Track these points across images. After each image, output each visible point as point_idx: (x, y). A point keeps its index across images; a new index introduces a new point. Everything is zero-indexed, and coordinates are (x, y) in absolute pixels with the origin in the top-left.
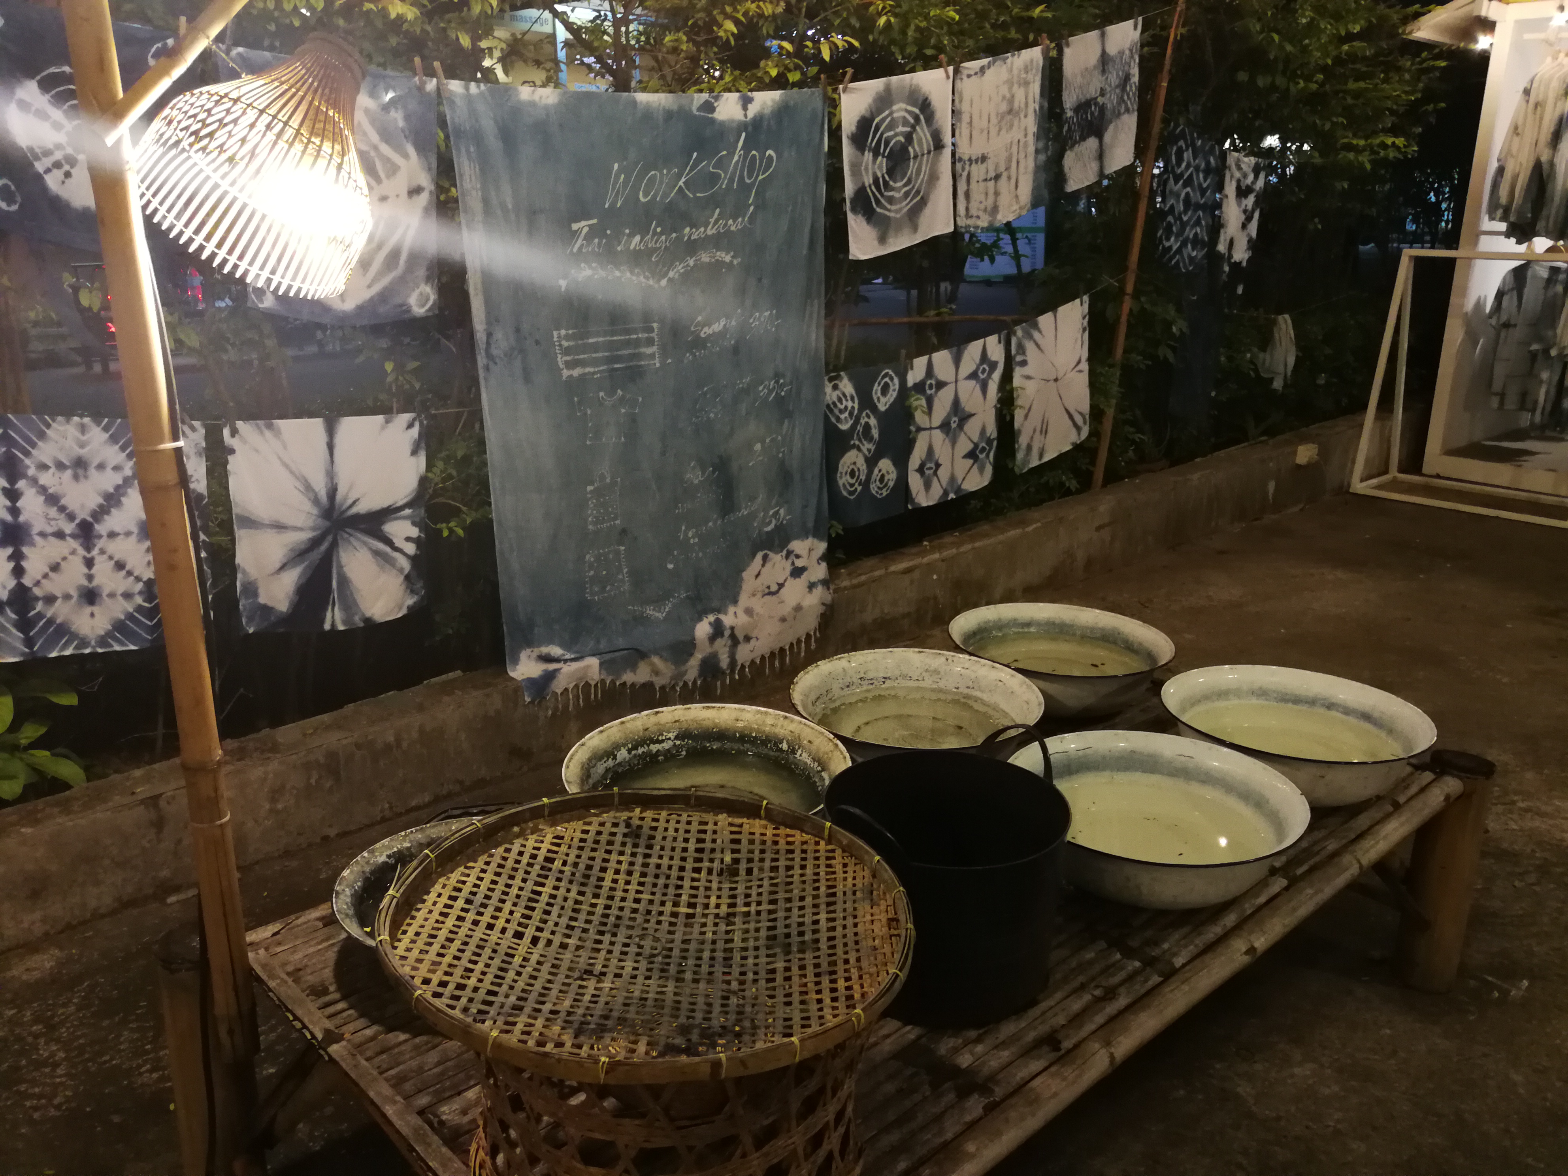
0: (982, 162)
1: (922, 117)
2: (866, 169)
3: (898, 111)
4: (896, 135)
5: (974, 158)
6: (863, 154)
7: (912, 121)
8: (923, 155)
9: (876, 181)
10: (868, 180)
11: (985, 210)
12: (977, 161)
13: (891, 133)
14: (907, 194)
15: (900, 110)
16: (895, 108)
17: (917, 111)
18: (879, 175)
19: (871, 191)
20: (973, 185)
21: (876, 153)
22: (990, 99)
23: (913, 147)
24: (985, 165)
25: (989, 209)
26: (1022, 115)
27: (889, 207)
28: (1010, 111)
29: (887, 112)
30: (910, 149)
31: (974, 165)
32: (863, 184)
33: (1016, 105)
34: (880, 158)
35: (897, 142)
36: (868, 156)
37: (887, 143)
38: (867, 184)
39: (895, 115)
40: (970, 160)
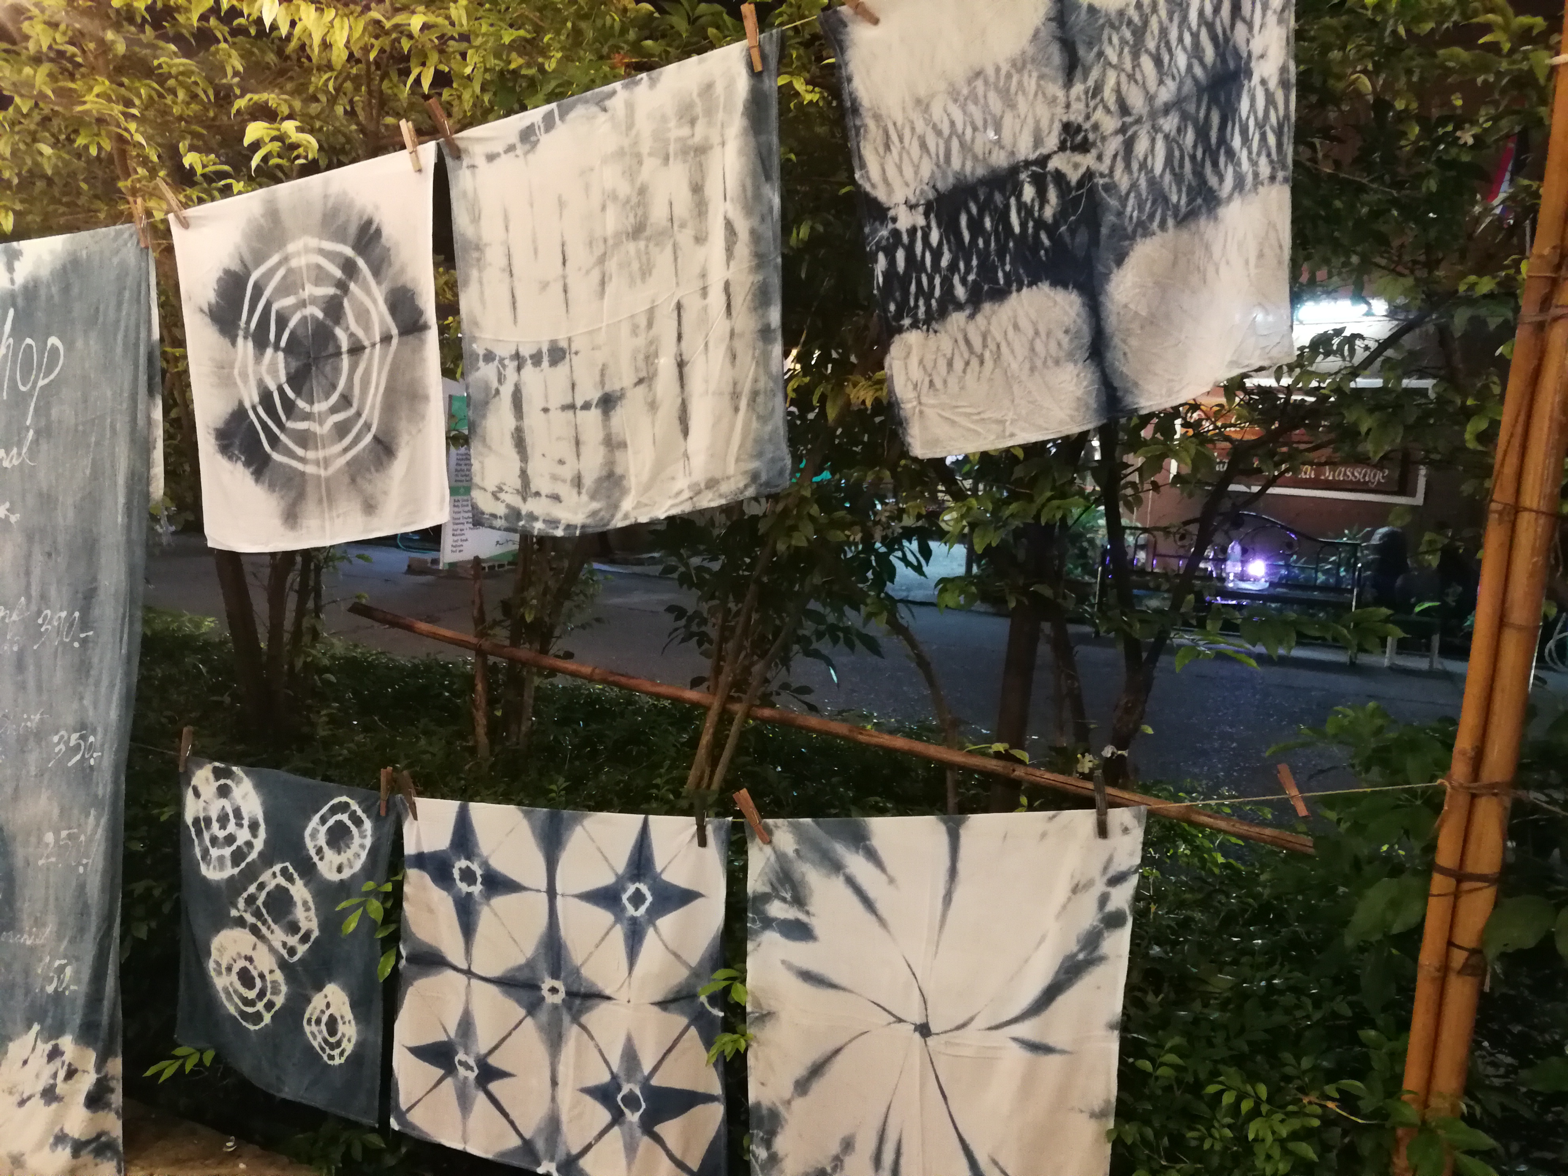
0: (554, 363)
1: (361, 263)
2: (244, 375)
3: (298, 254)
4: (303, 304)
5: (525, 352)
6: (234, 343)
7: (338, 273)
8: (373, 345)
9: (266, 398)
10: (251, 397)
11: (578, 482)
12: (537, 359)
13: (289, 301)
14: (342, 430)
15: (307, 250)
16: (291, 248)
17: (349, 252)
18: (273, 387)
19: (257, 416)
20: (533, 419)
21: (260, 342)
22: (561, 204)
23: (347, 329)
24: (562, 369)
25: (588, 481)
26: (685, 237)
27: (300, 452)
28: (637, 231)
29: (275, 259)
30: (339, 332)
31: (528, 368)
32: (241, 404)
33: (658, 213)
34: (269, 351)
35: (304, 319)
36: (245, 348)
37: (282, 322)
38: (247, 405)
39: (294, 263)
40: (517, 356)
